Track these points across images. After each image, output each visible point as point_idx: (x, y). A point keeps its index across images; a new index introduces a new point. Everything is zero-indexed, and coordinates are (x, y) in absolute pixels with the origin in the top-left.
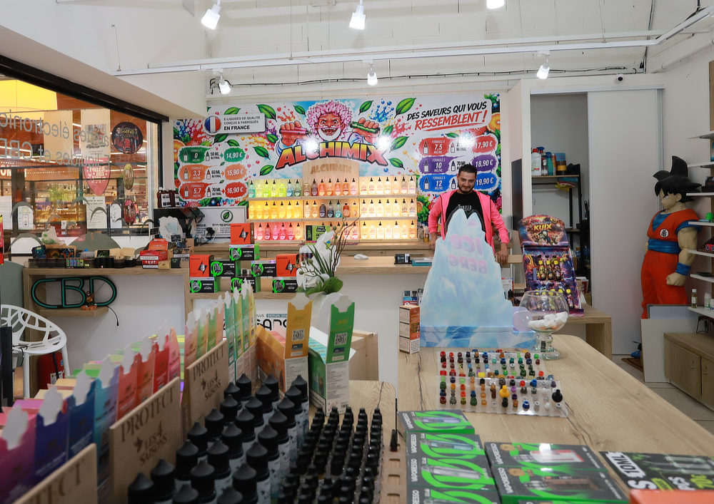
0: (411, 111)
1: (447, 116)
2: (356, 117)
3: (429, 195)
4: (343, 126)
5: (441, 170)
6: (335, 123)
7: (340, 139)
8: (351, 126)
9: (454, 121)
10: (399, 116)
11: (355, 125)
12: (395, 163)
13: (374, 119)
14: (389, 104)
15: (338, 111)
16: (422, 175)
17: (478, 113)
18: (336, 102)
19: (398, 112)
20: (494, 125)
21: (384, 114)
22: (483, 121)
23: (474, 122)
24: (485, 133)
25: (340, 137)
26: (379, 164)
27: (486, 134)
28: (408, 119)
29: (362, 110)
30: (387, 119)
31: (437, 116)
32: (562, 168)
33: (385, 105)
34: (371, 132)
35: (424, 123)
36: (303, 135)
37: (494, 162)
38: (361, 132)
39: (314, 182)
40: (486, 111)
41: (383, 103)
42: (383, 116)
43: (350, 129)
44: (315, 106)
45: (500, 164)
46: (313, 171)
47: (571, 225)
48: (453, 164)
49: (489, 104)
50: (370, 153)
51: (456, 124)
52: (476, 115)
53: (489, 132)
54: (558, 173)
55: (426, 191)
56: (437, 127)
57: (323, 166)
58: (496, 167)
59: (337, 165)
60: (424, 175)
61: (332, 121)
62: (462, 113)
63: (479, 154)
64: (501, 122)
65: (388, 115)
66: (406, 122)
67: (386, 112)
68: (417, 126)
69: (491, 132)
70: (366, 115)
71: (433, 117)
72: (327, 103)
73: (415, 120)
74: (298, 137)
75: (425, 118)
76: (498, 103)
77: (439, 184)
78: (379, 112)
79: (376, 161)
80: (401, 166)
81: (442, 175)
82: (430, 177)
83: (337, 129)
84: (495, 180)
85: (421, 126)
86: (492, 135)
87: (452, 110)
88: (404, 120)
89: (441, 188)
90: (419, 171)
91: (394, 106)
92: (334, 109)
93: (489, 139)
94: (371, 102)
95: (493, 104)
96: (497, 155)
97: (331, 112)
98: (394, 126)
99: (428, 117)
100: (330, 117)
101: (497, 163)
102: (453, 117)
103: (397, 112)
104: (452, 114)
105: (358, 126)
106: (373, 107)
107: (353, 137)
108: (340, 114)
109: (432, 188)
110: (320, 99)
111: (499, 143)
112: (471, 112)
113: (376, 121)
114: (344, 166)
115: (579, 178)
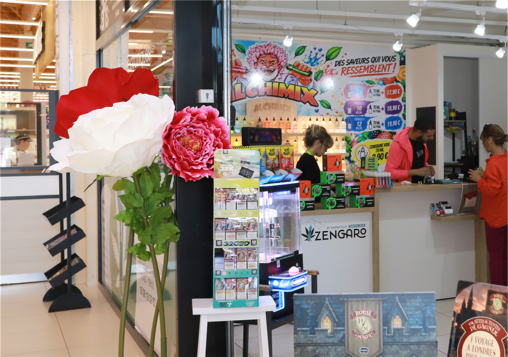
0: (338, 59)
1: (367, 65)
2: (292, 60)
3: (351, 134)
4: (280, 67)
5: (361, 113)
6: (273, 64)
7: (277, 80)
8: (288, 68)
9: (372, 70)
10: (328, 62)
11: (291, 67)
12: (324, 104)
13: (308, 63)
14: (320, 50)
15: (276, 53)
16: (346, 116)
17: (389, 65)
18: (275, 44)
19: (328, 59)
20: (401, 76)
21: (316, 59)
22: (393, 72)
23: (387, 72)
24: (395, 82)
25: (278, 78)
26: (311, 105)
27: (395, 84)
28: (336, 66)
29: (297, 54)
30: (318, 64)
31: (359, 65)
32: (453, 115)
33: (317, 51)
34: (305, 75)
35: (348, 70)
36: (243, 73)
37: (401, 107)
38: (296, 74)
39: (260, 120)
40: (396, 64)
41: (315, 49)
42: (315, 61)
43: (286, 71)
44: (255, 46)
45: (405, 109)
46: (257, 109)
47: (454, 160)
48: (370, 107)
49: (398, 58)
50: (304, 95)
51: (373, 73)
52: (388, 66)
53: (397, 81)
54: (451, 118)
55: (349, 130)
56: (358, 74)
57: (266, 104)
58: (402, 112)
59: (278, 104)
60: (348, 116)
61: (270, 62)
62: (378, 64)
63: (390, 100)
64: (407, 74)
65: (319, 61)
66: (334, 68)
67: (318, 57)
68: (343, 72)
69: (399, 82)
70: (301, 59)
71: (355, 65)
72: (266, 44)
73: (341, 67)
74: (239, 75)
75: (349, 66)
76: (404, 57)
77: (360, 124)
78: (312, 57)
79: (308, 102)
80: (329, 107)
81: (361, 117)
82: (353, 118)
83: (274, 70)
84: (401, 122)
85: (345, 72)
86: (400, 85)
87: (370, 60)
88: (332, 66)
89: (361, 128)
90: (344, 113)
91: (324, 52)
92: (272, 51)
93: (397, 87)
94: (304, 47)
95: (401, 58)
96: (403, 101)
97: (270, 54)
98: (324, 71)
99: (351, 65)
100: (268, 58)
101: (403, 108)
102: (371, 66)
103: (326, 58)
104: (370, 64)
105: (294, 69)
106: (307, 52)
107: (289, 79)
108: (278, 56)
109: (354, 128)
110: (258, 40)
111: (405, 91)
112: (385, 63)
113: (309, 65)
114: (284, 105)
115: (465, 123)
